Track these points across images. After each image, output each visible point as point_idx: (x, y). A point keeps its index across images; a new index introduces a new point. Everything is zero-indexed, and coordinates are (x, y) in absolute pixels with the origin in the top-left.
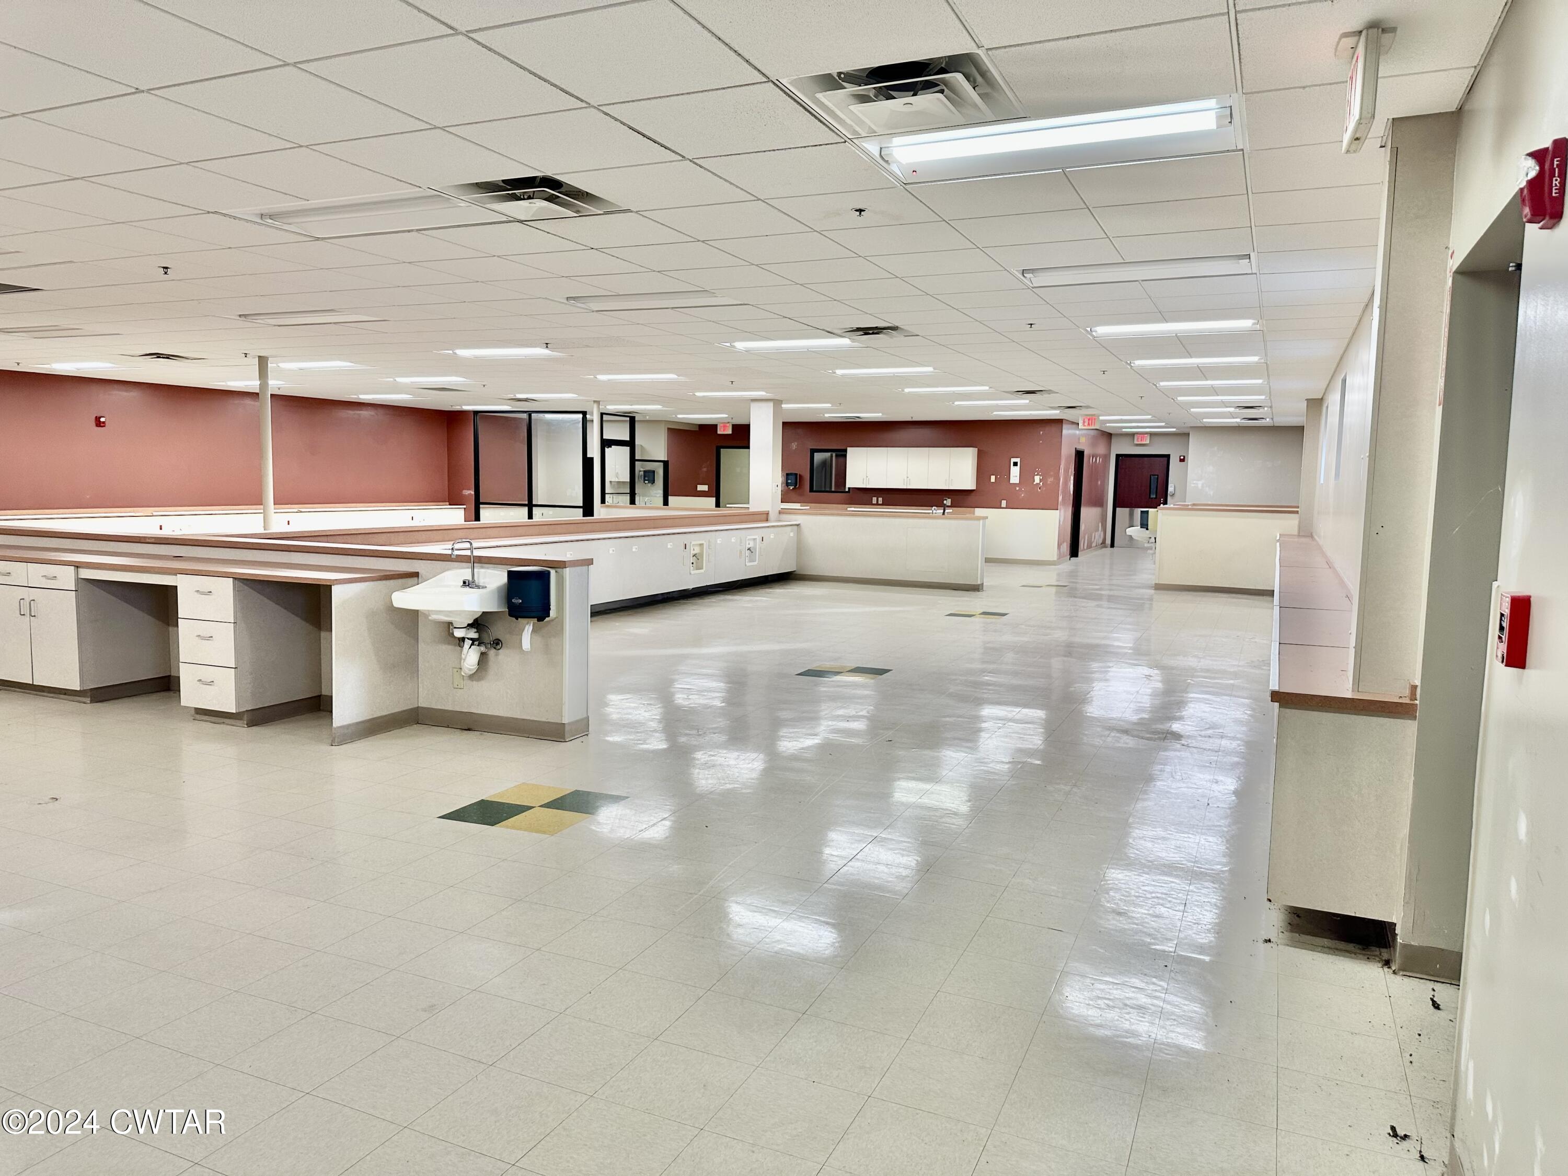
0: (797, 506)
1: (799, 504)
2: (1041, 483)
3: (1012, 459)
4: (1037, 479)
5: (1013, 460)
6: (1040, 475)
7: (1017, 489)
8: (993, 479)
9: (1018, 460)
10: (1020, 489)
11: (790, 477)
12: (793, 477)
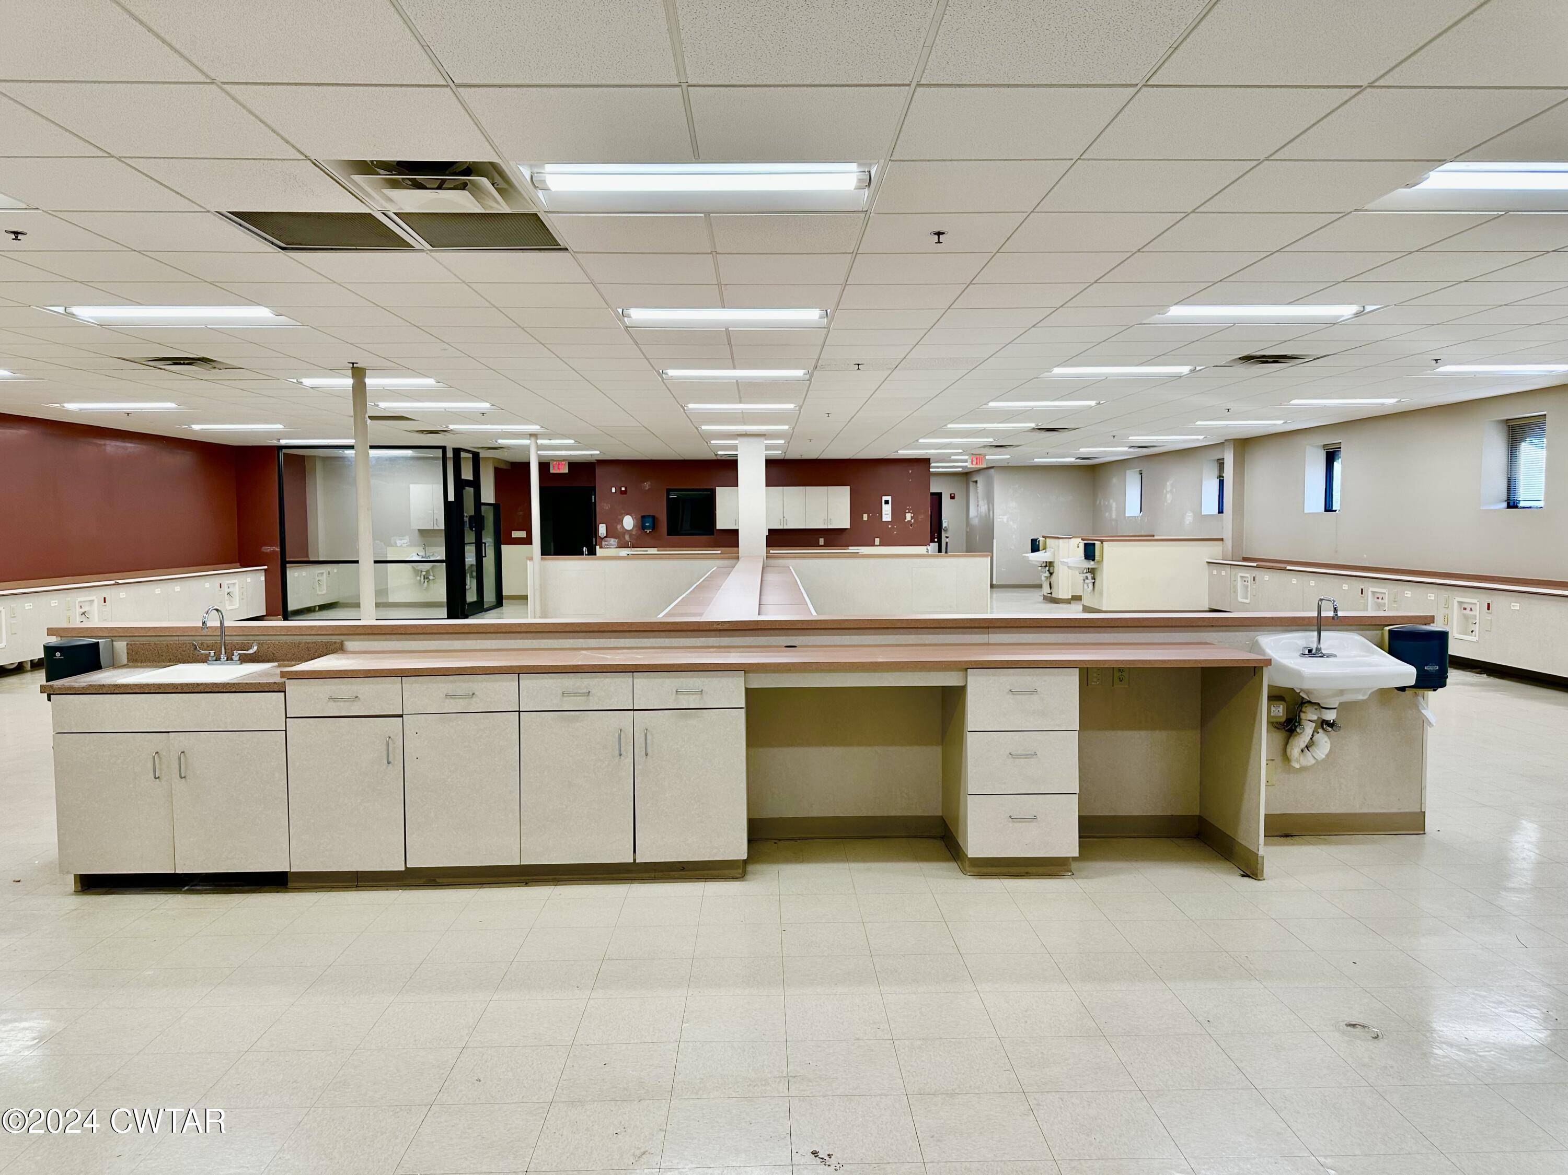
0: (653, 551)
1: (656, 549)
2: (913, 521)
3: (883, 497)
4: (909, 517)
5: (885, 498)
6: (911, 513)
7: (890, 526)
8: (865, 517)
9: (889, 498)
10: (893, 527)
11: (647, 519)
12: (650, 520)
